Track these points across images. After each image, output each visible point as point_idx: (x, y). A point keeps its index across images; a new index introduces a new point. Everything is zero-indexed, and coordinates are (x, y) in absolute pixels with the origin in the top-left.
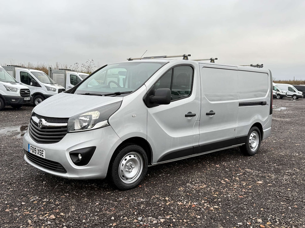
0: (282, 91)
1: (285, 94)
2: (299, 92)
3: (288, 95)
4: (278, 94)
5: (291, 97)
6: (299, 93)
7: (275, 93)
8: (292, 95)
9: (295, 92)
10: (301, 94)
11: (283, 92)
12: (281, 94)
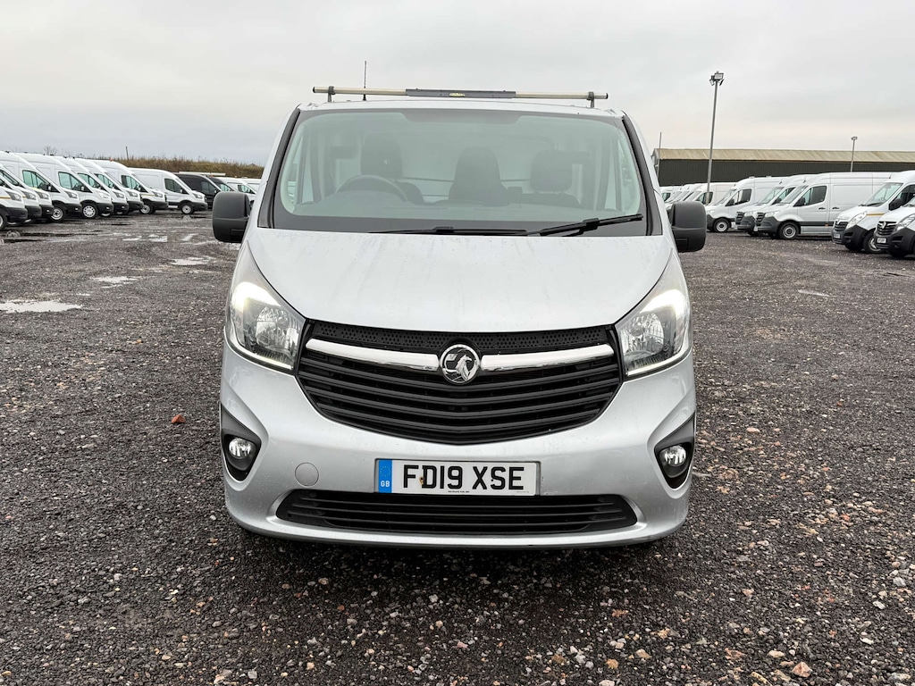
0: (154, 190)
1: (163, 200)
2: (195, 192)
3: (171, 204)
4: (146, 201)
5: (176, 207)
6: (197, 197)
7: (139, 198)
8: (179, 201)
9: (184, 192)
10: (203, 199)
11: (156, 195)
12: (153, 199)
